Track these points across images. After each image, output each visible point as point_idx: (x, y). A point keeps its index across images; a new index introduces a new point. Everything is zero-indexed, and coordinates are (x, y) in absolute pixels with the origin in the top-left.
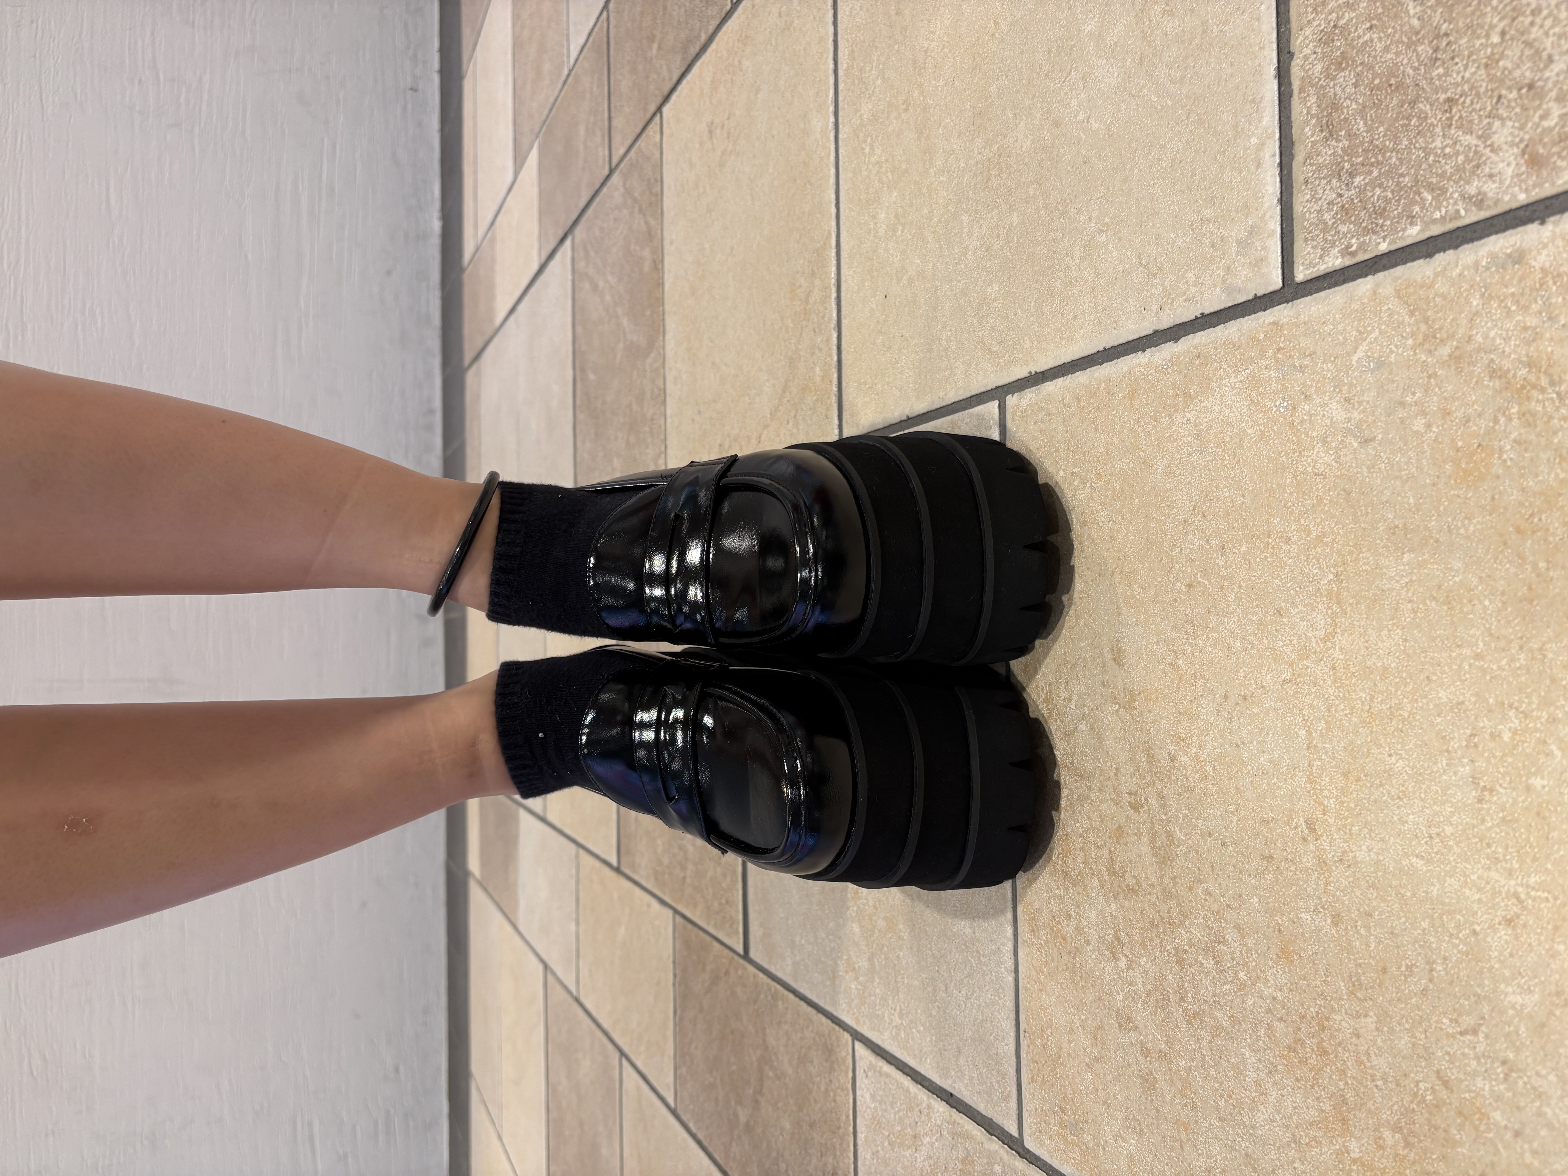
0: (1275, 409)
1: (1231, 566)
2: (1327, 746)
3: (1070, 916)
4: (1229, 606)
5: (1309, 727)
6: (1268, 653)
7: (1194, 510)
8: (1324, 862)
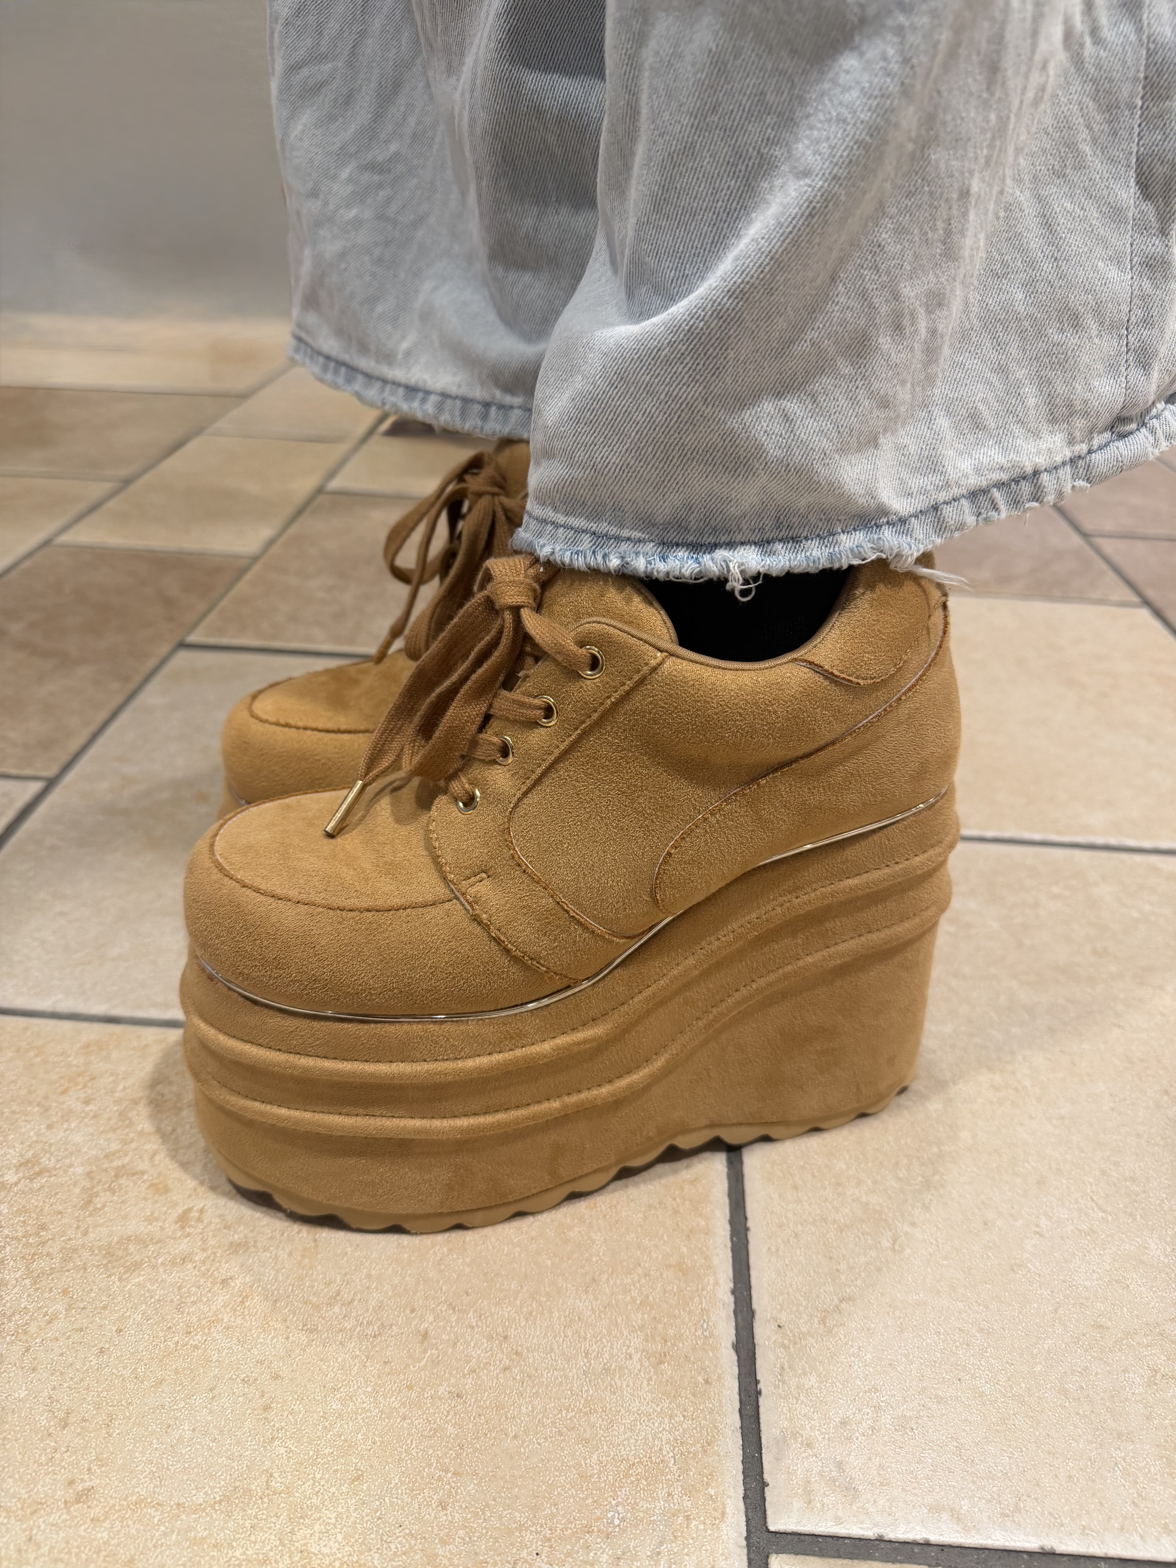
0: (614, 1503)
1: (433, 1405)
2: (174, 1536)
4: (385, 1396)
5: (204, 1510)
6: (311, 1453)
7: (517, 1353)
8: (35, 1511)
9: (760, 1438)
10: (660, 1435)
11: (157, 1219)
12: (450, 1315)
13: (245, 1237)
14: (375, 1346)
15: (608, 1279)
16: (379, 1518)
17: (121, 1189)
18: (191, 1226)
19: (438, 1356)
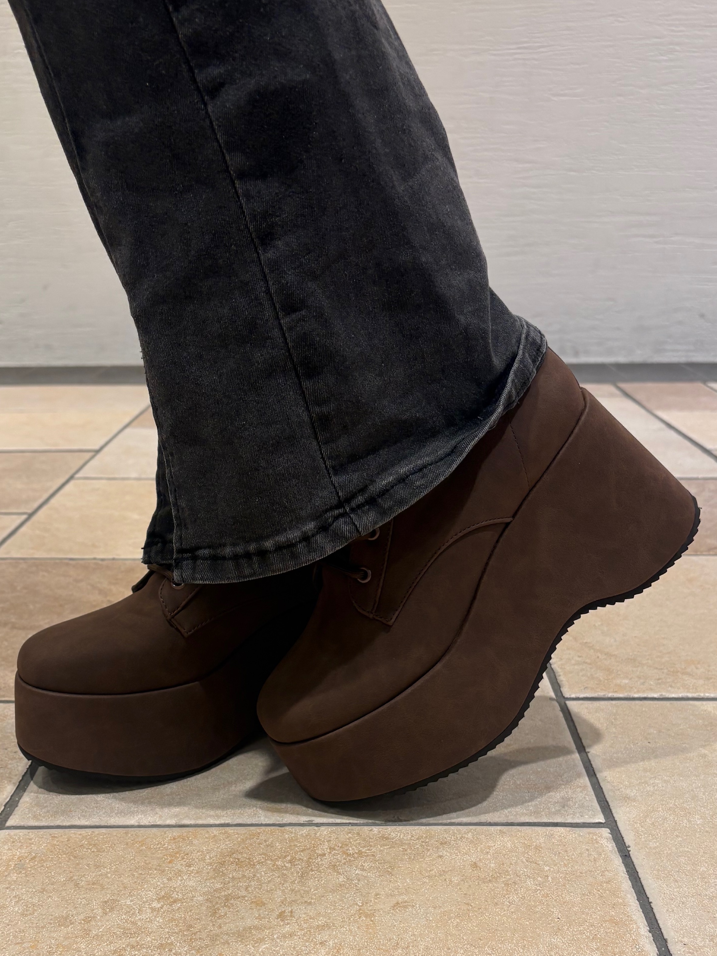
3: (190, 866)
11: (264, 918)
17: (233, 906)
18: (287, 919)
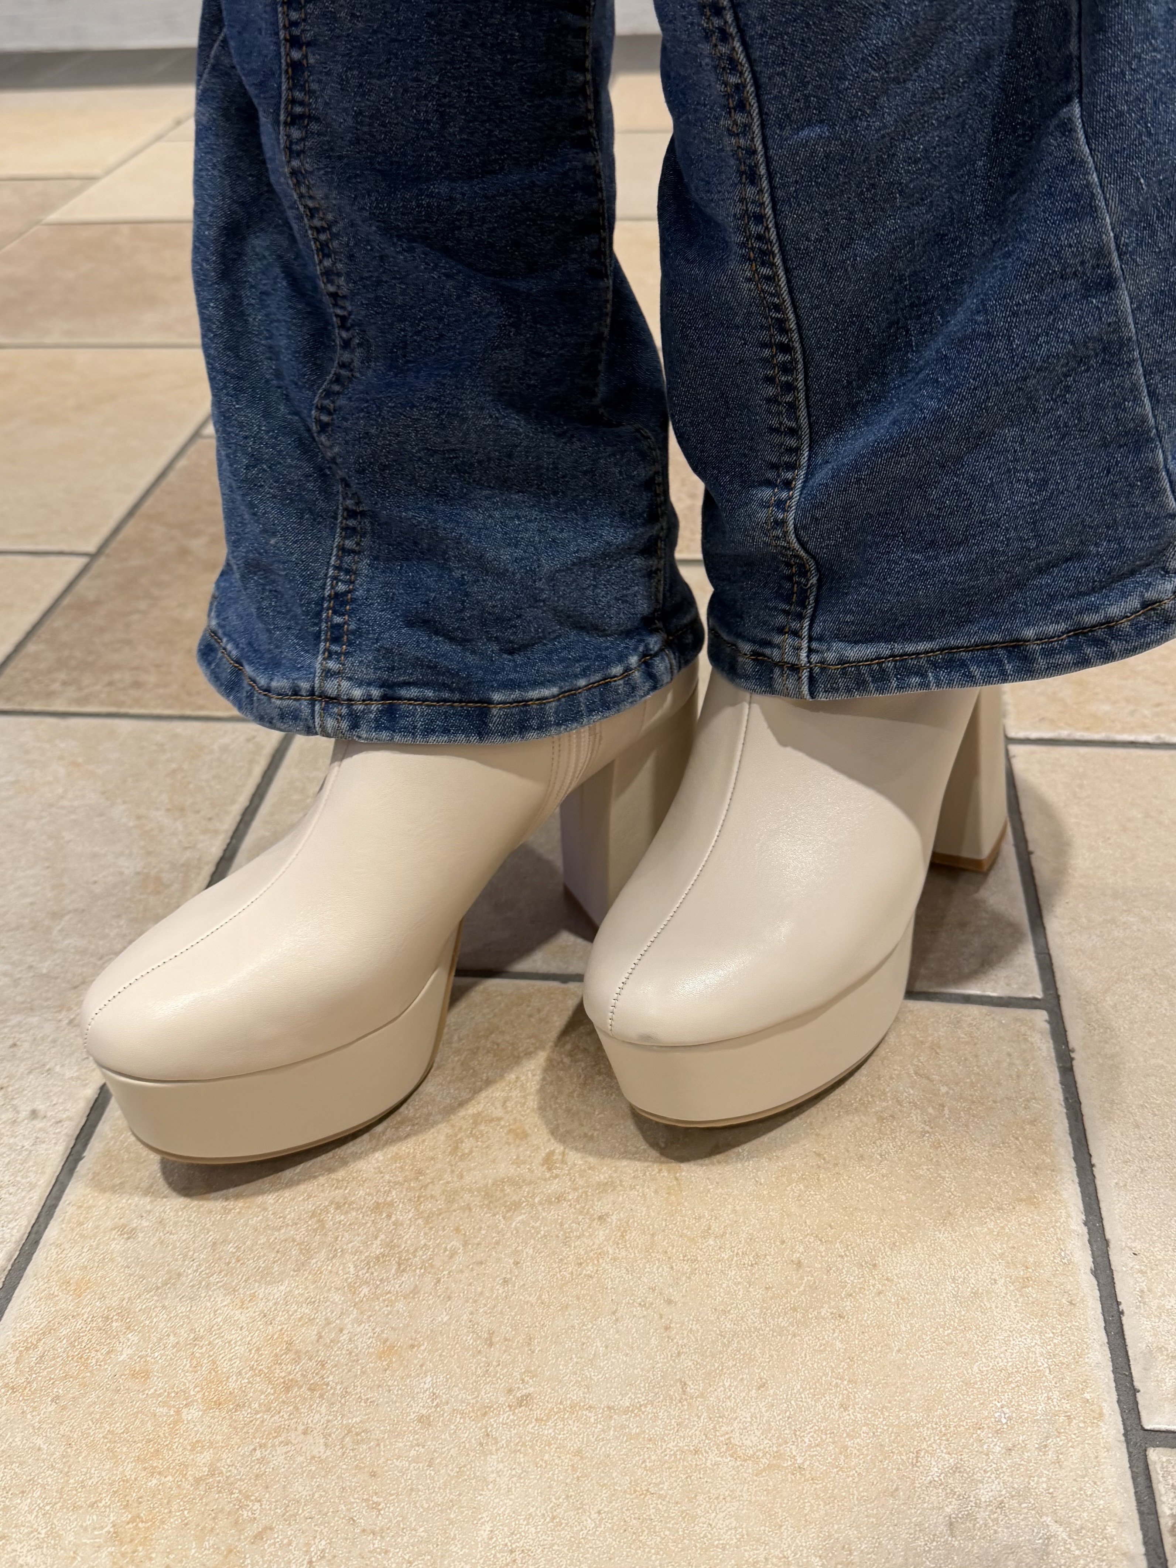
9: (1127, 1352)
10: (1033, 1349)
11: (524, 1163)
12: (818, 1246)
13: (610, 1177)
14: (754, 1274)
15: (963, 1213)
16: (789, 1418)
17: (482, 1136)
18: (556, 1168)
19: (815, 1283)
